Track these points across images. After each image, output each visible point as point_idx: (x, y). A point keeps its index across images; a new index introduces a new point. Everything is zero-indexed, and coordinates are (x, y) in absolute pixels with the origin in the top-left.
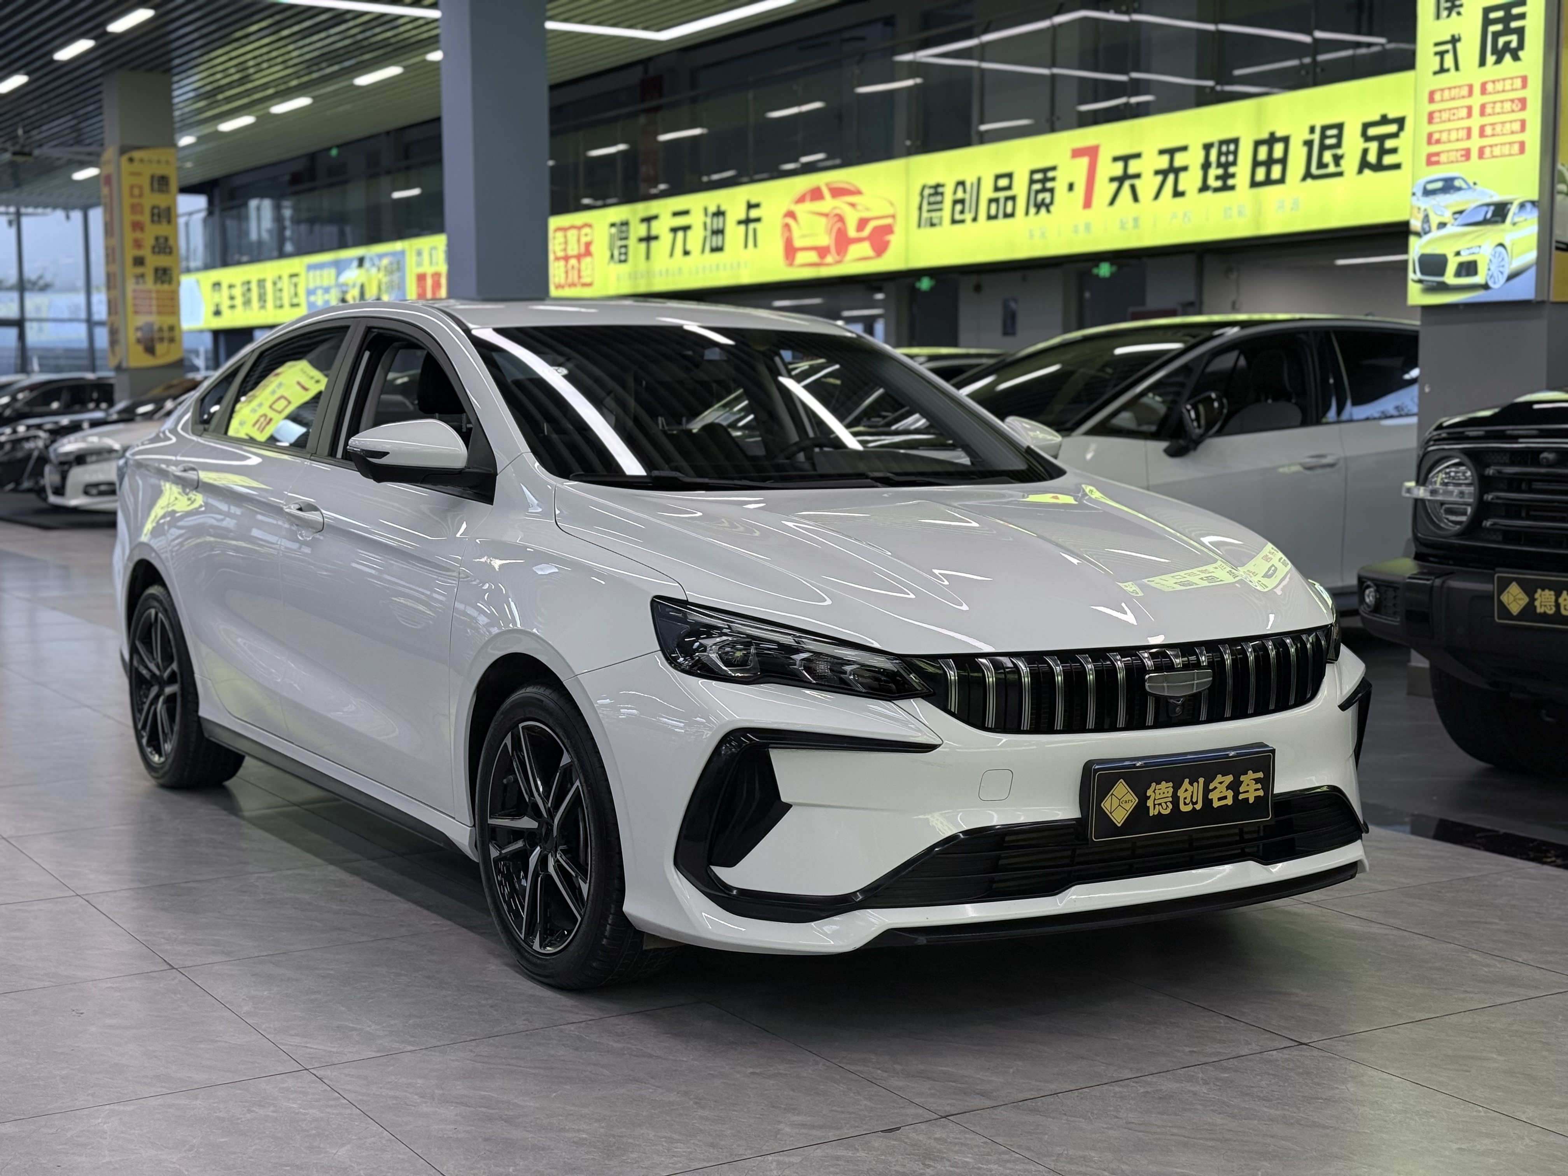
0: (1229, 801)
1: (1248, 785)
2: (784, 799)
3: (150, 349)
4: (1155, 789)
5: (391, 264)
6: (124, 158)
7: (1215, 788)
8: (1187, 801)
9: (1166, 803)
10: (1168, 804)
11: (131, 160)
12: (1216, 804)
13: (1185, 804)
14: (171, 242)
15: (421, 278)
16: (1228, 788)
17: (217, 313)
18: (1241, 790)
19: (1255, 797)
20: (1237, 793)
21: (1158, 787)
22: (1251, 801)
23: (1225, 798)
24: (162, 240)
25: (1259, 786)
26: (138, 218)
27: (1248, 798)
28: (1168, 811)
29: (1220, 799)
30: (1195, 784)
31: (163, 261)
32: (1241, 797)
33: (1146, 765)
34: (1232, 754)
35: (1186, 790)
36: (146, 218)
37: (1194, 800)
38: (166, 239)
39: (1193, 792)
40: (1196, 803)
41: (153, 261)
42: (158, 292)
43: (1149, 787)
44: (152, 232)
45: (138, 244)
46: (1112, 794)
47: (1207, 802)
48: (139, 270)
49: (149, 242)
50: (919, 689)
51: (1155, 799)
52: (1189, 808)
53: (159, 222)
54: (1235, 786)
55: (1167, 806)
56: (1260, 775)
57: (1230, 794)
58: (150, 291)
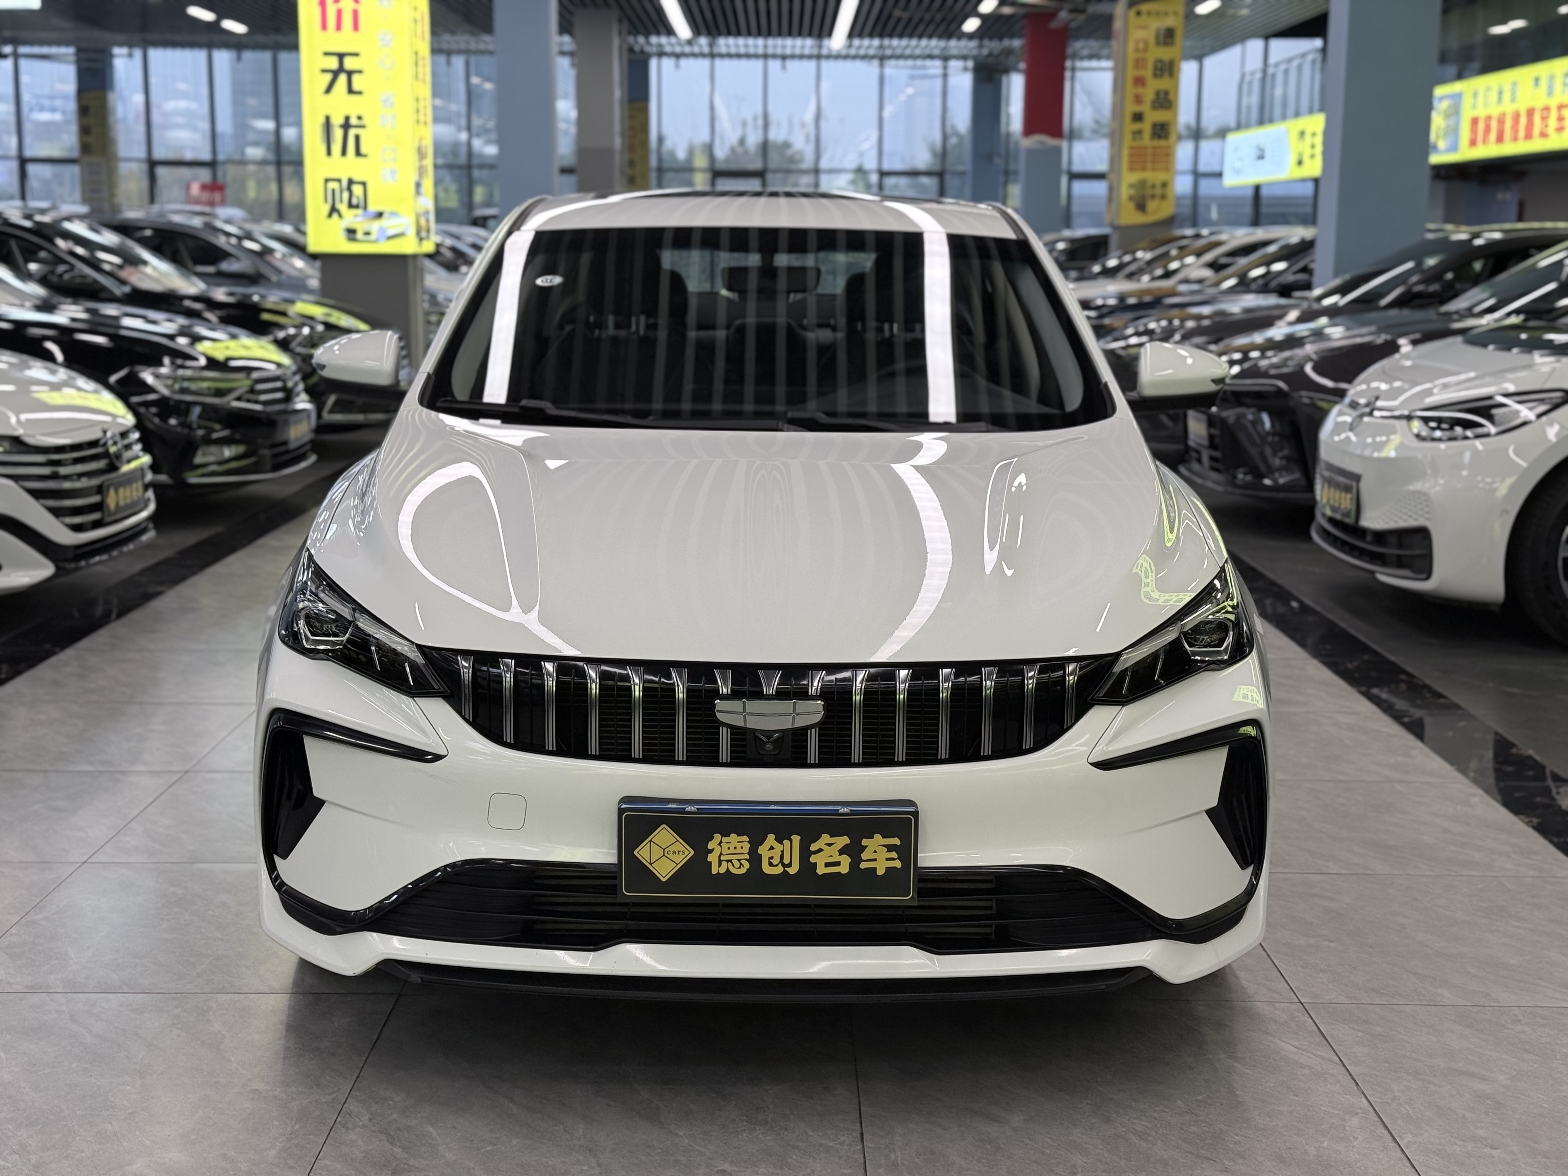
0: (844, 869)
1: (875, 852)
2: (316, 793)
3: (1141, 207)
4: (721, 842)
5: (1449, 107)
6: (1132, 12)
7: (820, 850)
8: (776, 861)
9: (739, 860)
10: (743, 862)
11: (1139, 13)
12: (821, 870)
13: (771, 864)
14: (1171, 96)
15: (1475, 121)
16: (841, 852)
17: (1300, 163)
18: (864, 856)
19: (887, 868)
20: (856, 860)
21: (725, 839)
22: (881, 872)
23: (838, 864)
24: (1162, 95)
25: (894, 855)
26: (1140, 73)
27: (875, 869)
28: (743, 871)
29: (827, 865)
30: (786, 842)
31: (1161, 116)
32: (863, 866)
33: (699, 811)
34: (846, 810)
35: (772, 848)
36: (1148, 73)
37: (786, 861)
38: (1167, 93)
39: (783, 852)
40: (790, 865)
41: (1153, 116)
42: (1155, 148)
43: (712, 838)
44: (1154, 85)
45: (1138, 99)
46: (651, 841)
47: (807, 866)
48: (1137, 126)
49: (1149, 94)
50: (436, 687)
51: (721, 854)
52: (779, 870)
53: (1161, 75)
54: (854, 851)
55: (741, 864)
56: (896, 841)
57: (845, 860)
58: (1145, 148)
